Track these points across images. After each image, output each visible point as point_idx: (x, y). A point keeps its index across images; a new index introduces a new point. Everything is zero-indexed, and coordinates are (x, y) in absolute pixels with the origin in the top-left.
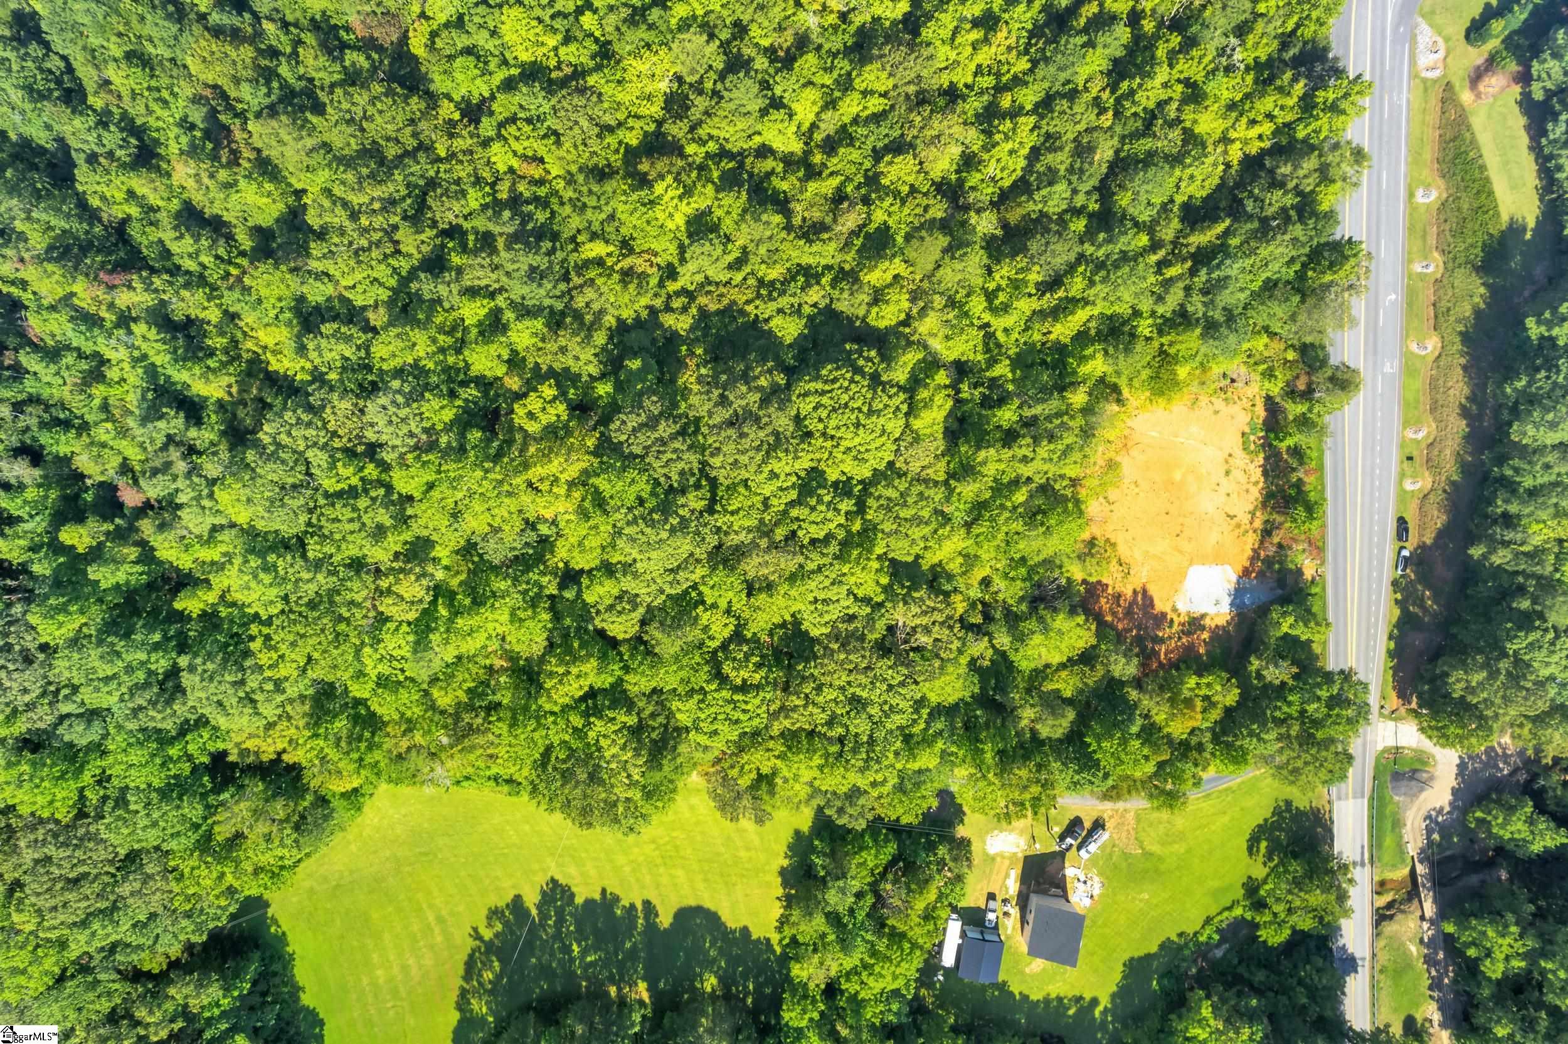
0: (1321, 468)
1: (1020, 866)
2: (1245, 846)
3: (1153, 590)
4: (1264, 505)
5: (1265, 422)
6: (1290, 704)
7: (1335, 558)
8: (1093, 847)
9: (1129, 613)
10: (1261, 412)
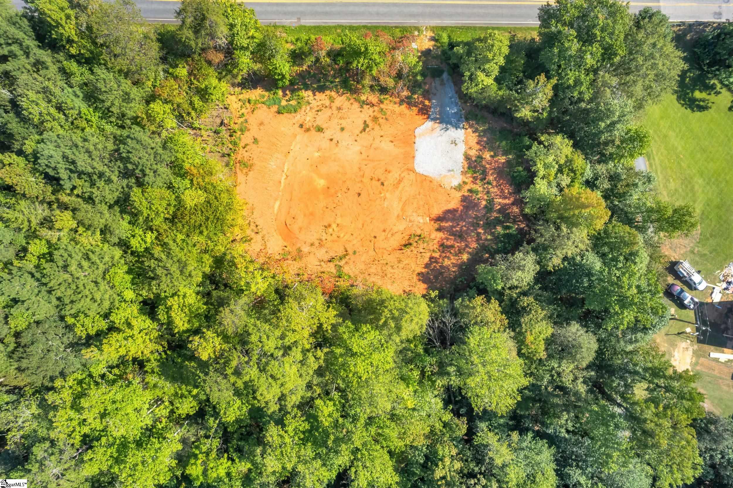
0: (318, 29)
1: (706, 347)
2: (698, 114)
3: (437, 211)
4: (354, 91)
5: (268, 90)
6: (578, 82)
7: (412, 15)
8: (696, 278)
9: (460, 236)
10: (257, 93)
